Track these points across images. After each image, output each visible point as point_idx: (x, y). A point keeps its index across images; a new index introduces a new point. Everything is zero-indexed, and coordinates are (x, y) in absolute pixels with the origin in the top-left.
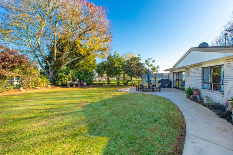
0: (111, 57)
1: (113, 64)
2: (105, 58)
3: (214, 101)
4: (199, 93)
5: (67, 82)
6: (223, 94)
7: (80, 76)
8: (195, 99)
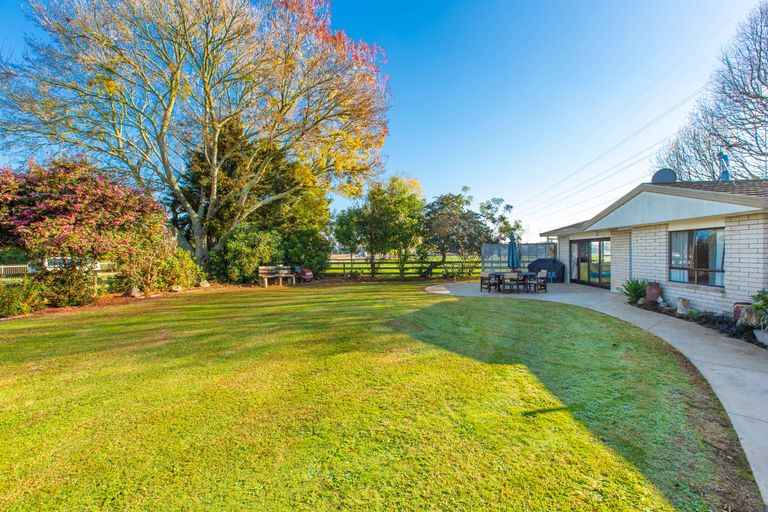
0: (380, 192)
1: (392, 215)
2: (360, 197)
3: (702, 309)
4: (661, 293)
5: (256, 271)
6: (723, 292)
7: (290, 250)
8: (653, 306)
